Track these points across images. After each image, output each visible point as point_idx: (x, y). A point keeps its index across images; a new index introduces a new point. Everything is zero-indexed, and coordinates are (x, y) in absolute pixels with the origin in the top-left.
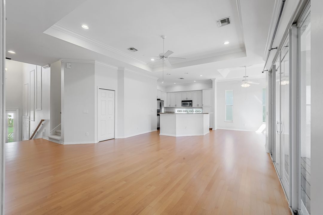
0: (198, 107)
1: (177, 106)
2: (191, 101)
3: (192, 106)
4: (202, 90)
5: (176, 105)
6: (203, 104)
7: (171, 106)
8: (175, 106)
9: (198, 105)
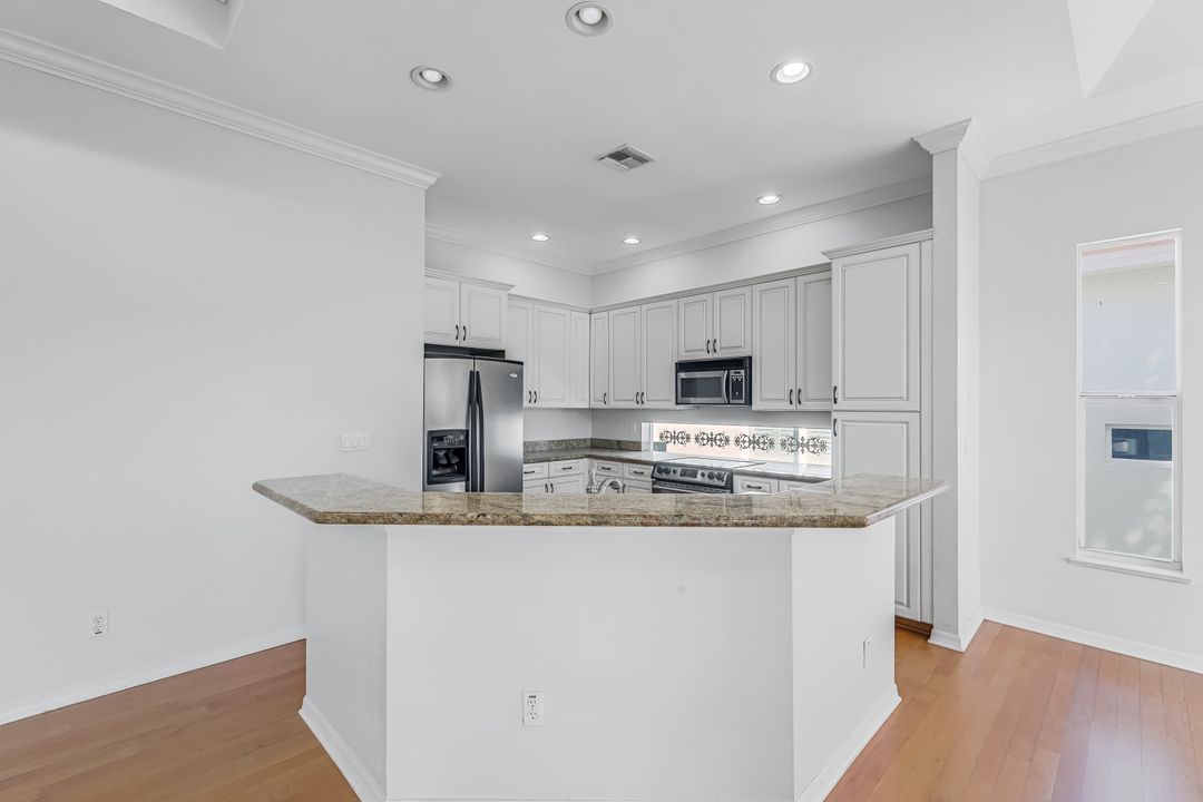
0: (795, 409)
1: (647, 405)
2: (743, 363)
3: (749, 402)
4: (827, 267)
5: (640, 397)
6: (837, 381)
7: (613, 404)
8: (633, 405)
9: (796, 395)
